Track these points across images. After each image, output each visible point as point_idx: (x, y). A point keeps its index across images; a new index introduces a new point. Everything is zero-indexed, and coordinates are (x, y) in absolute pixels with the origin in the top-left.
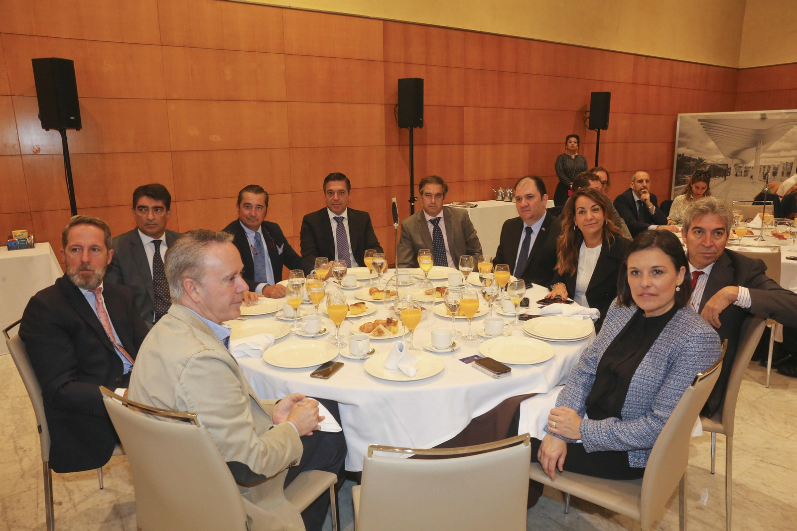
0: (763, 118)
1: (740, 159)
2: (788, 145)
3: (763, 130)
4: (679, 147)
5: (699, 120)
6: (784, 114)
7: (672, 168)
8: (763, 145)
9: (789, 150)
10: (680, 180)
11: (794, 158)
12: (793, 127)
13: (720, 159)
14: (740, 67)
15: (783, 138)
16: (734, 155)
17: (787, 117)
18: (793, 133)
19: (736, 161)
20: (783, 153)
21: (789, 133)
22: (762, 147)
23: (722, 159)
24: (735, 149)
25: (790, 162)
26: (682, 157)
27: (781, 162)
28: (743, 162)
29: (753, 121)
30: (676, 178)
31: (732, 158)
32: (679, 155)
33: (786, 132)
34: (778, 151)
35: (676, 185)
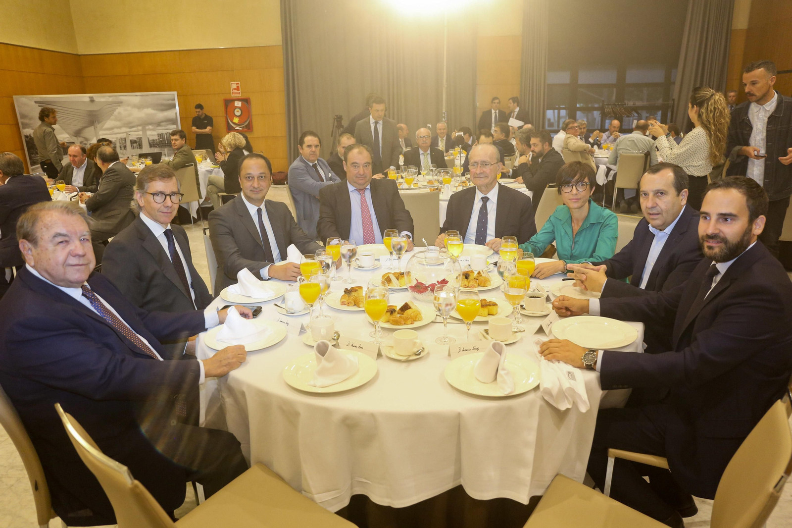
0: (92, 101)
1: (84, 138)
2: (118, 123)
3: (94, 111)
4: (24, 128)
5: (36, 102)
6: (108, 97)
7: (23, 149)
8: (98, 123)
9: (119, 127)
10: (35, 160)
11: (125, 134)
12: (117, 108)
13: (66, 138)
14: (79, 54)
15: (112, 117)
16: (78, 133)
17: (111, 99)
18: (119, 113)
19: (80, 139)
20: (116, 131)
21: (116, 113)
22: (99, 126)
23: (68, 138)
24: (77, 128)
25: (123, 137)
26: (29, 137)
27: (117, 138)
28: (87, 139)
29: (84, 102)
30: (30, 158)
31: (76, 136)
32: (26, 137)
33: (113, 113)
34: (112, 129)
35: (32, 165)
